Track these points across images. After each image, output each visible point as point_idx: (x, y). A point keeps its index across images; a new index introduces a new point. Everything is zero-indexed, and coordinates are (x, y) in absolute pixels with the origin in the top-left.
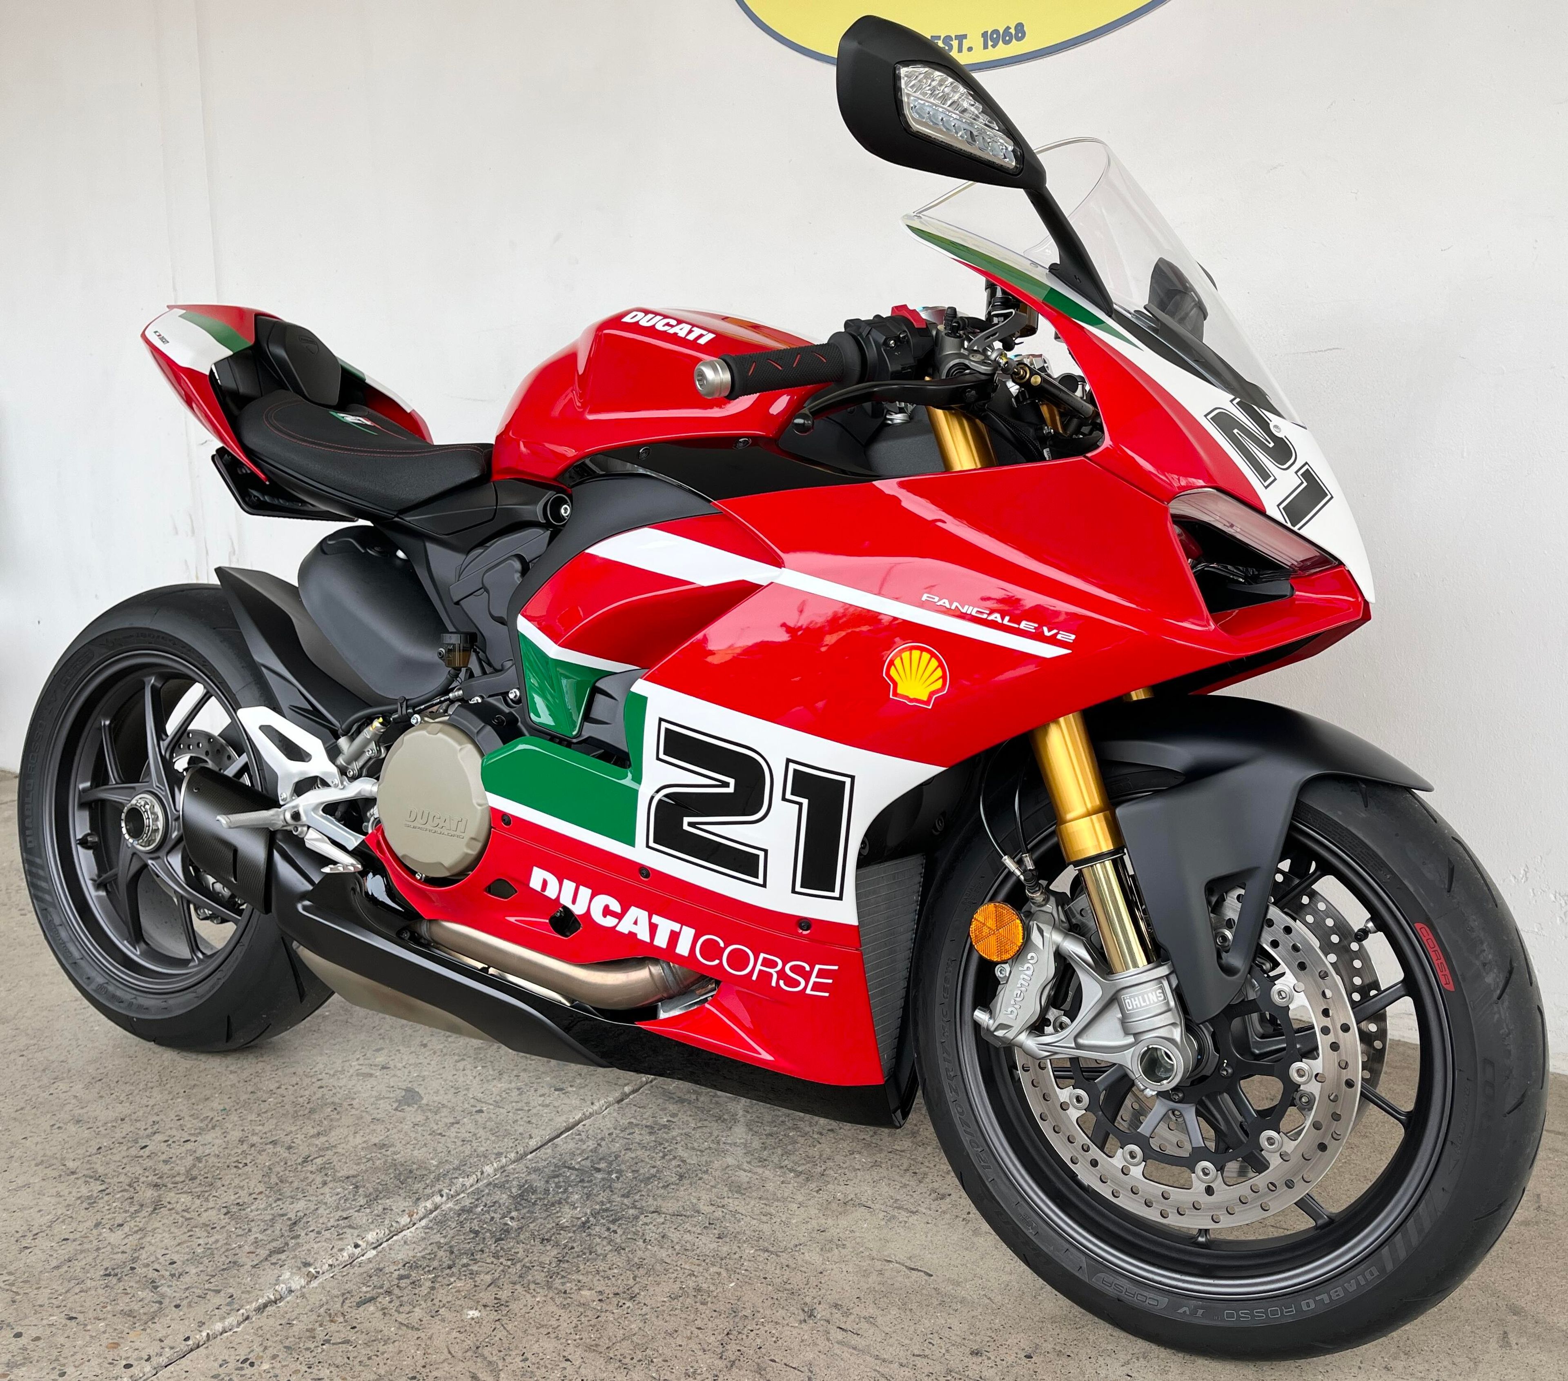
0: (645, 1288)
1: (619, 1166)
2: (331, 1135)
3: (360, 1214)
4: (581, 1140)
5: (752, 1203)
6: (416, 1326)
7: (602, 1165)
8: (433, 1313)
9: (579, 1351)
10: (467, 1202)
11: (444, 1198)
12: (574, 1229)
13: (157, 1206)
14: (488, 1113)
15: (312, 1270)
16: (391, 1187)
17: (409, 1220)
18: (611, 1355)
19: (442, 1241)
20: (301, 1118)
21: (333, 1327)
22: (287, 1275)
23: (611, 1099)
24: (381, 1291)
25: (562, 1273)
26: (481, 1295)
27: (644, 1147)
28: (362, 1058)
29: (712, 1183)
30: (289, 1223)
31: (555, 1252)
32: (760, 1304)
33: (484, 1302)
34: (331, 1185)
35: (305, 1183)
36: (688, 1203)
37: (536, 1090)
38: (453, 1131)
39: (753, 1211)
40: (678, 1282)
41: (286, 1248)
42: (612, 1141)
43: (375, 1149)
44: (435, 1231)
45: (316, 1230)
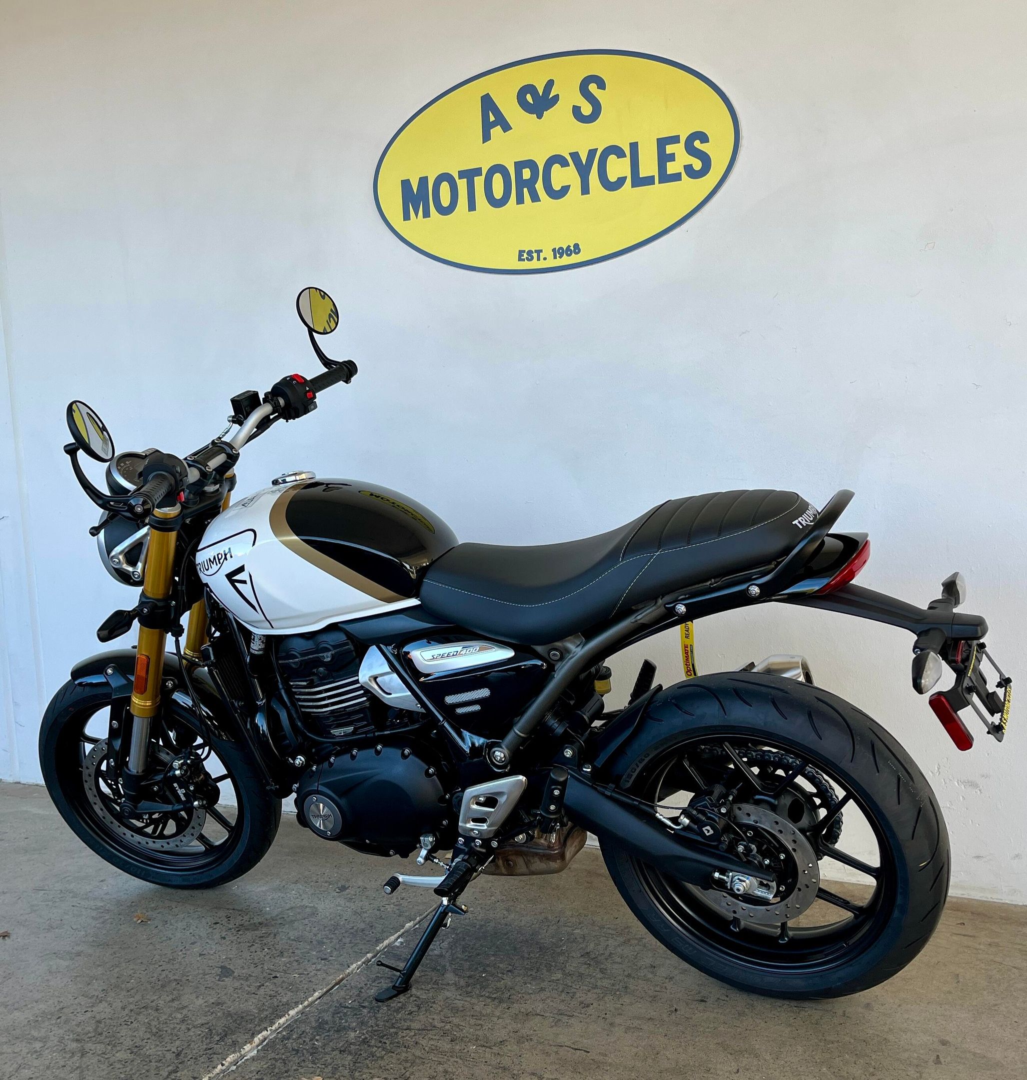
0: (412, 1073)
2: (181, 1000)
3: (219, 1046)
4: (348, 990)
5: (468, 1019)
7: (366, 1004)
10: (285, 1034)
11: (269, 1032)
12: (359, 1043)
13: (83, 1054)
14: (281, 978)
16: (232, 1028)
17: (251, 1046)
19: (276, 1057)
20: (157, 991)
23: (359, 963)
29: (440, 1009)
30: (175, 1055)
31: (350, 1057)
34: (193, 1030)
35: (175, 1031)
36: (427, 1022)
37: (309, 961)
38: (262, 991)
39: (469, 1024)
40: (433, 1068)
41: (178, 1069)
42: (368, 988)
43: (212, 1005)
44: (270, 1052)
45: (194, 1057)
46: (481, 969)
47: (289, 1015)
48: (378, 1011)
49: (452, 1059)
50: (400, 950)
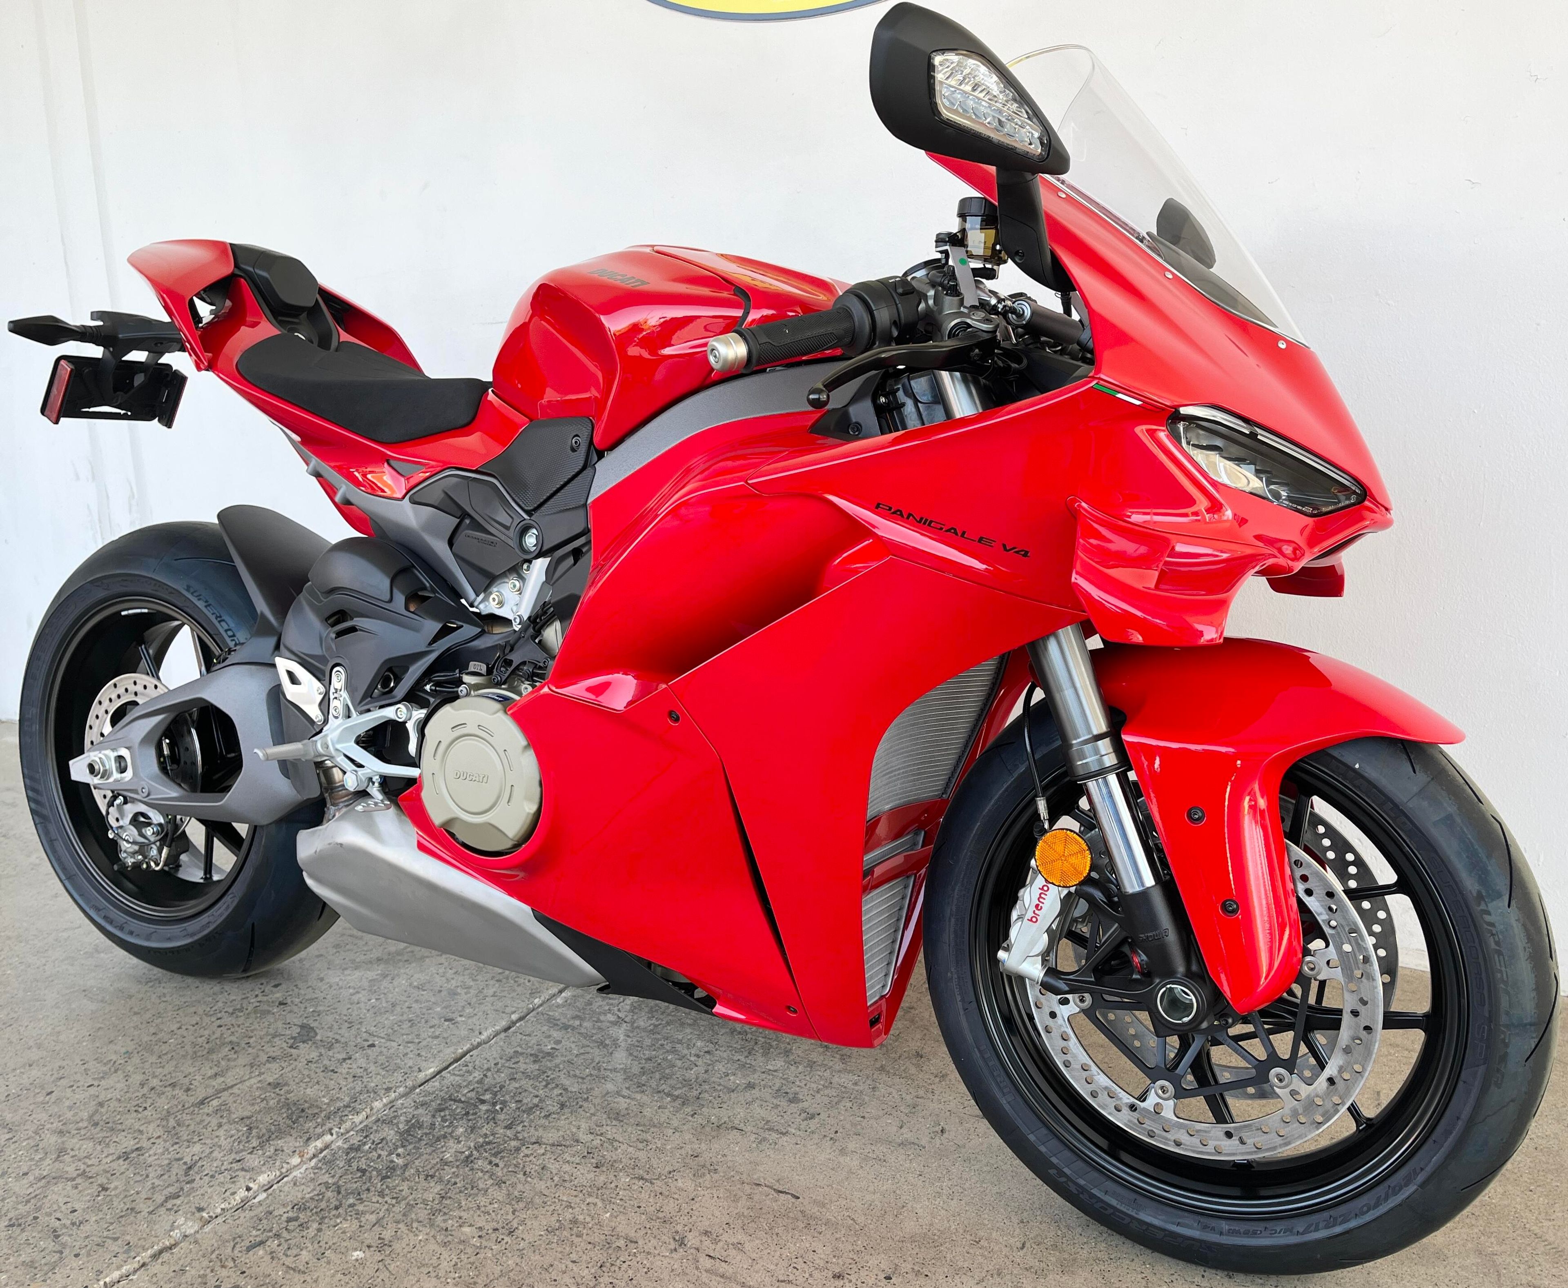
0: (523, 1222)
1: (503, 1096)
2: (227, 1076)
3: (253, 1156)
4: (468, 1072)
5: (629, 1129)
6: (302, 1269)
7: (487, 1097)
8: (319, 1256)
10: (355, 1141)
11: (335, 1136)
12: (458, 1163)
13: (60, 1155)
14: (380, 1047)
15: (205, 1214)
16: (283, 1127)
17: (299, 1160)
19: (330, 1182)
20: (199, 1059)
21: (224, 1273)
22: (181, 1221)
23: (498, 1028)
24: (271, 1234)
25: (444, 1210)
26: (366, 1235)
27: (528, 1077)
28: (260, 994)
29: (592, 1111)
30: (185, 1167)
31: (439, 1188)
33: (367, 1242)
34: (225, 1127)
35: (201, 1126)
36: (568, 1132)
37: (426, 1022)
38: (345, 1068)
39: (630, 1138)
40: (555, 1215)
41: (181, 1193)
42: (498, 1071)
43: (269, 1088)
44: (324, 1171)
45: (211, 1174)
46: (668, 1047)
50: (560, 1010)
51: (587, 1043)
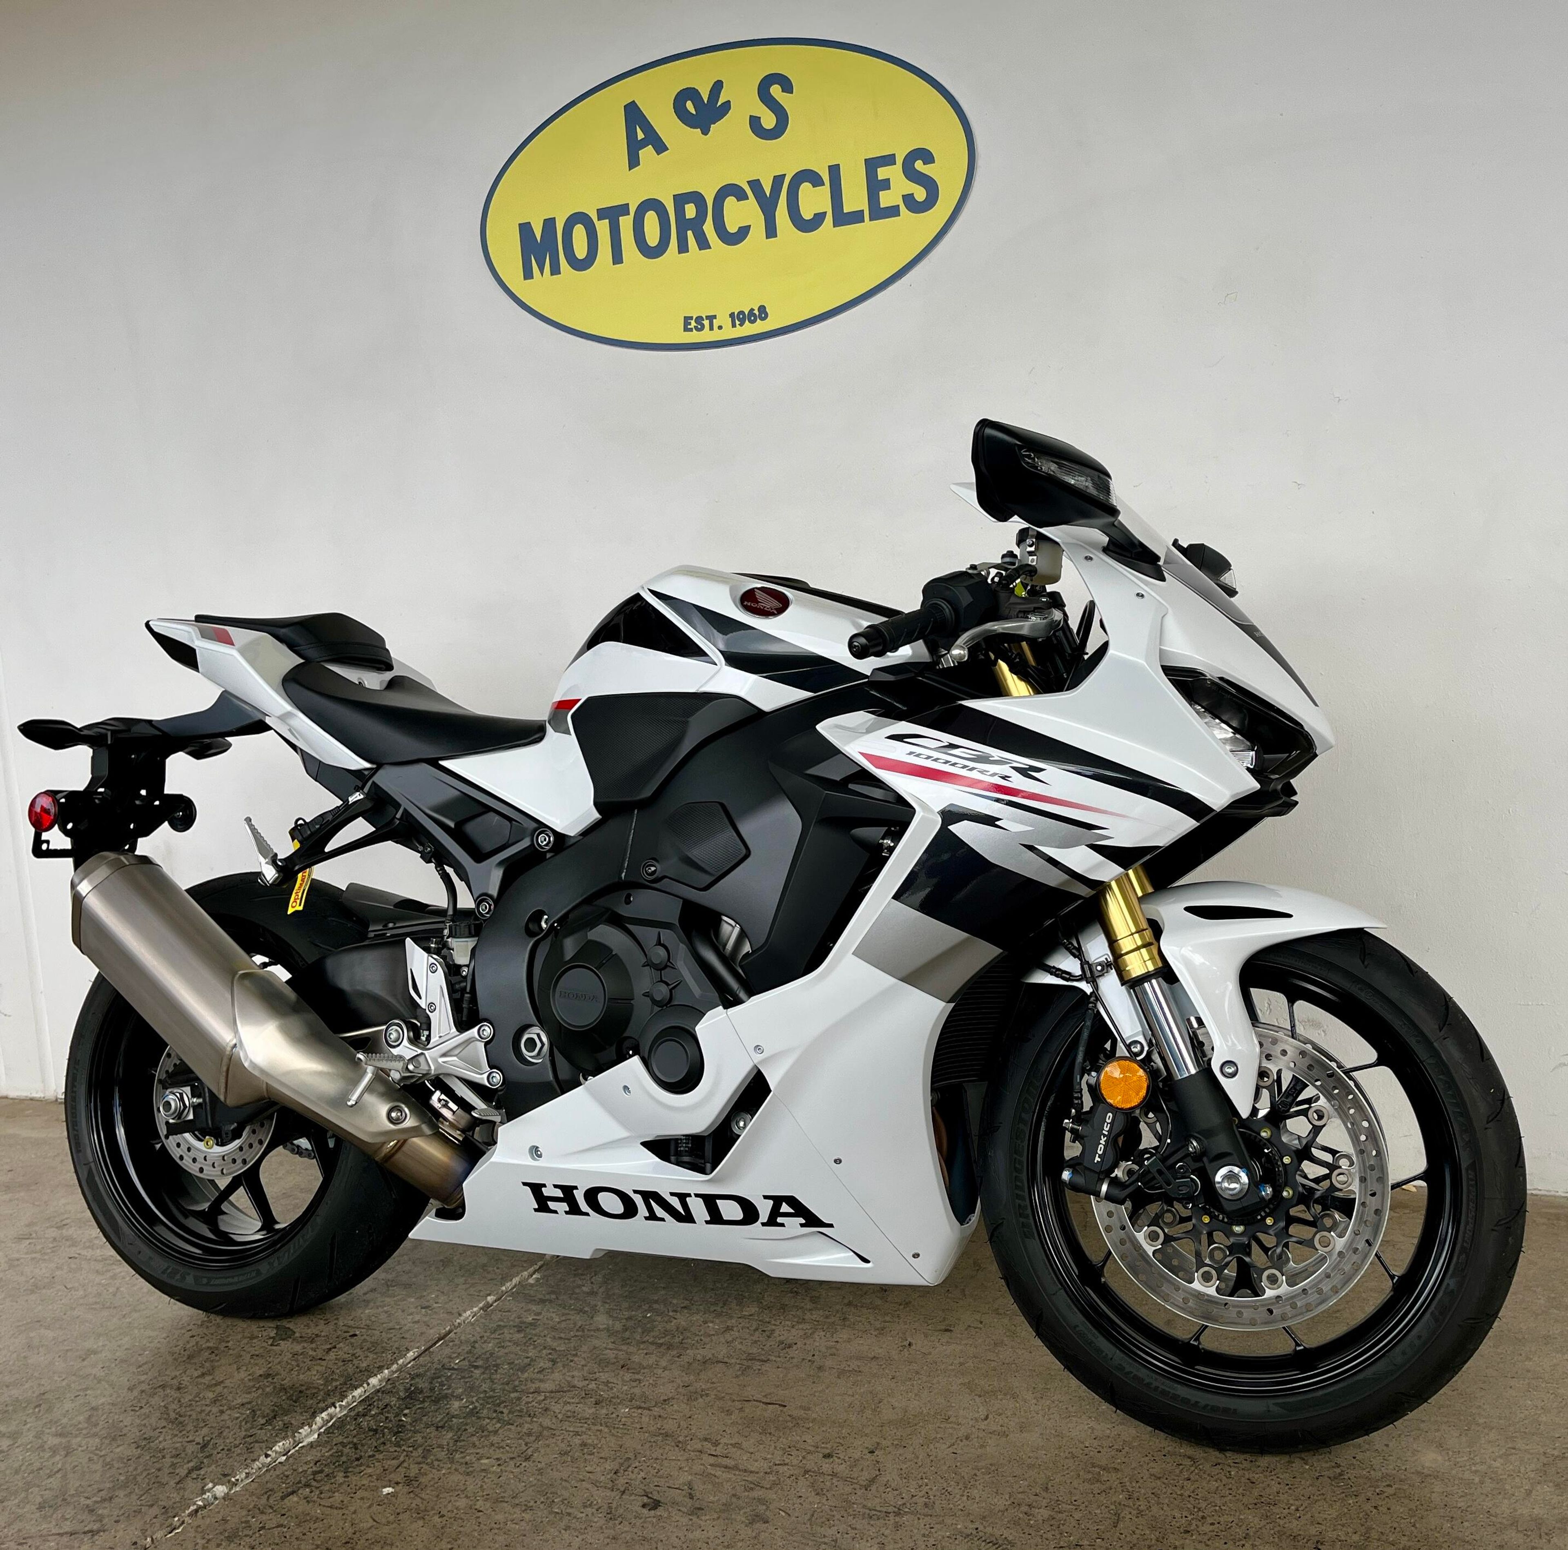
0: (537, 1450)
1: (495, 1361)
2: (215, 1373)
3: (264, 1431)
4: (455, 1345)
6: (339, 1505)
7: (480, 1363)
8: (352, 1495)
9: (488, 1504)
10: (360, 1409)
11: (338, 1409)
12: (464, 1415)
15: (231, 1479)
16: (285, 1406)
17: (309, 1430)
18: (517, 1502)
19: (345, 1440)
20: (182, 1365)
21: (264, 1517)
22: (210, 1485)
23: (475, 1309)
24: (300, 1485)
26: (392, 1476)
27: (516, 1344)
29: (583, 1362)
30: (199, 1446)
31: (450, 1435)
32: (639, 1447)
33: (396, 1480)
34: (229, 1412)
36: (564, 1381)
37: (403, 1311)
38: (332, 1355)
39: (623, 1380)
40: (565, 1441)
41: (202, 1466)
42: (485, 1342)
43: (261, 1378)
44: (337, 1434)
45: (226, 1448)
46: (645, 1307)
47: (368, 1384)
48: (496, 1371)
49: (593, 1428)
50: (535, 1288)
51: (567, 1311)
